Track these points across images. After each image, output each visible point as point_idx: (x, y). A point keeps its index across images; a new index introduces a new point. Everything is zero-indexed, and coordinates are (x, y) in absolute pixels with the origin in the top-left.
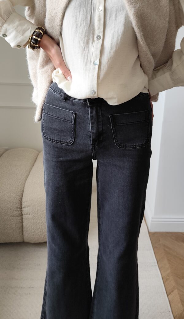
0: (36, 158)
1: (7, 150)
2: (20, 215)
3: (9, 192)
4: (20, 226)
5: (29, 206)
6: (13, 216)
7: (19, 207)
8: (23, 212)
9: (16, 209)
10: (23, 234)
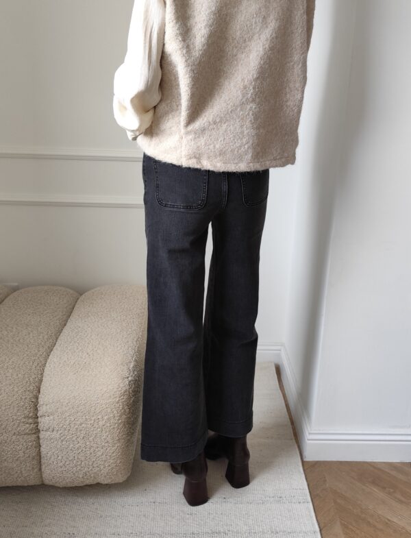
0: (71, 307)
1: (15, 289)
2: (34, 431)
3: (10, 385)
4: (33, 453)
5: (52, 414)
6: (19, 434)
7: (31, 415)
8: (41, 426)
9: (23, 420)
10: (40, 469)
